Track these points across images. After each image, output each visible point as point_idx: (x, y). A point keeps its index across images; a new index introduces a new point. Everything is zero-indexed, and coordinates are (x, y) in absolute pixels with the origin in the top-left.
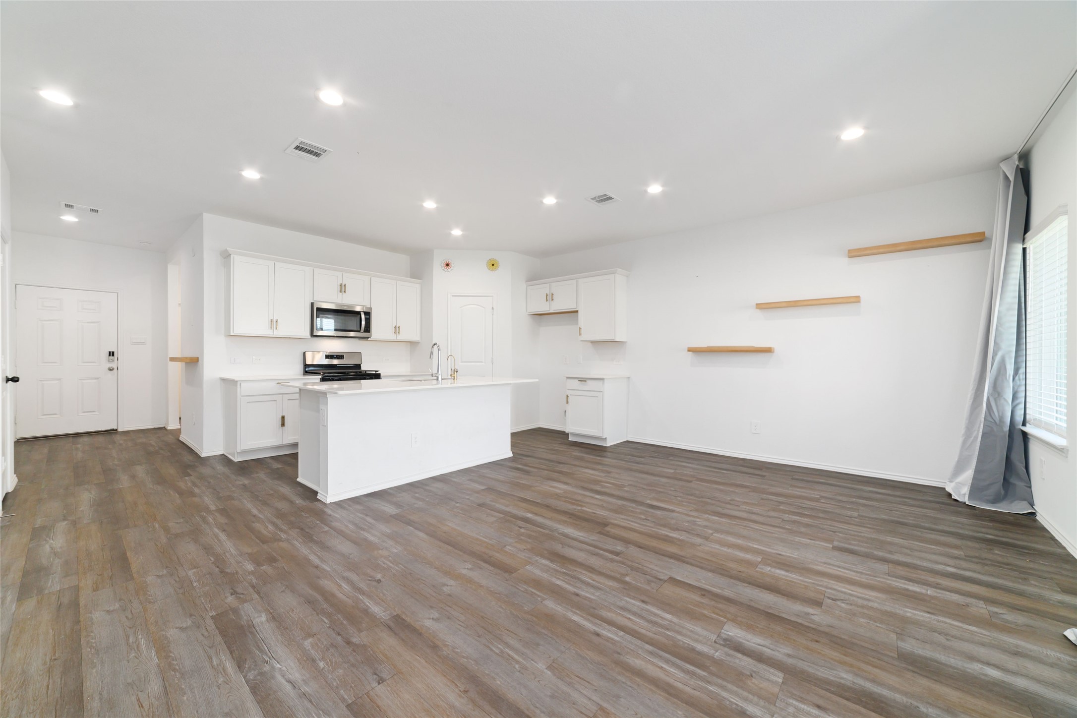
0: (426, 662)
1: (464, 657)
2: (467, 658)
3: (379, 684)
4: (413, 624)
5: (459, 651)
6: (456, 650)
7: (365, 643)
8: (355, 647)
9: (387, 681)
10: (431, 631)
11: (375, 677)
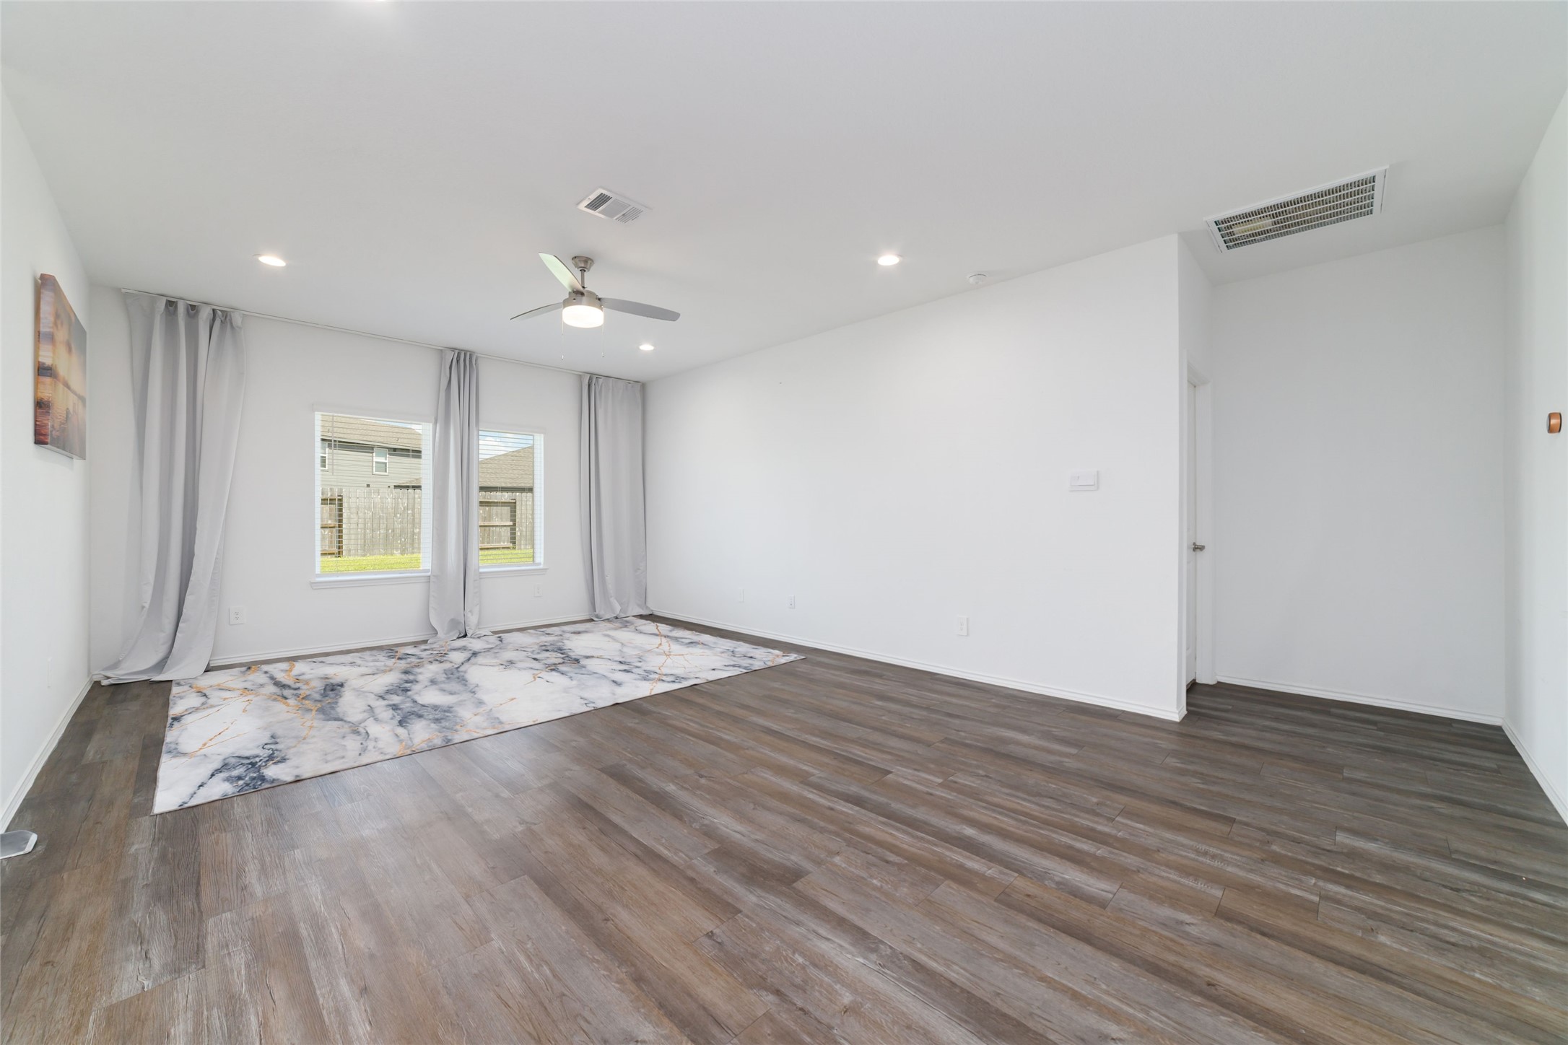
0: (652, 958)
1: (598, 962)
2: (594, 960)
3: (712, 932)
4: (675, 1028)
5: (602, 972)
6: (606, 973)
7: (751, 992)
8: (762, 984)
9: (702, 935)
10: (642, 1010)
11: (719, 940)
